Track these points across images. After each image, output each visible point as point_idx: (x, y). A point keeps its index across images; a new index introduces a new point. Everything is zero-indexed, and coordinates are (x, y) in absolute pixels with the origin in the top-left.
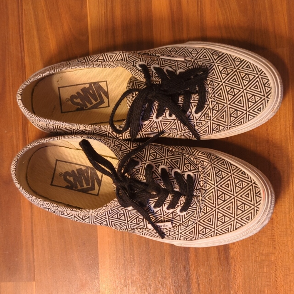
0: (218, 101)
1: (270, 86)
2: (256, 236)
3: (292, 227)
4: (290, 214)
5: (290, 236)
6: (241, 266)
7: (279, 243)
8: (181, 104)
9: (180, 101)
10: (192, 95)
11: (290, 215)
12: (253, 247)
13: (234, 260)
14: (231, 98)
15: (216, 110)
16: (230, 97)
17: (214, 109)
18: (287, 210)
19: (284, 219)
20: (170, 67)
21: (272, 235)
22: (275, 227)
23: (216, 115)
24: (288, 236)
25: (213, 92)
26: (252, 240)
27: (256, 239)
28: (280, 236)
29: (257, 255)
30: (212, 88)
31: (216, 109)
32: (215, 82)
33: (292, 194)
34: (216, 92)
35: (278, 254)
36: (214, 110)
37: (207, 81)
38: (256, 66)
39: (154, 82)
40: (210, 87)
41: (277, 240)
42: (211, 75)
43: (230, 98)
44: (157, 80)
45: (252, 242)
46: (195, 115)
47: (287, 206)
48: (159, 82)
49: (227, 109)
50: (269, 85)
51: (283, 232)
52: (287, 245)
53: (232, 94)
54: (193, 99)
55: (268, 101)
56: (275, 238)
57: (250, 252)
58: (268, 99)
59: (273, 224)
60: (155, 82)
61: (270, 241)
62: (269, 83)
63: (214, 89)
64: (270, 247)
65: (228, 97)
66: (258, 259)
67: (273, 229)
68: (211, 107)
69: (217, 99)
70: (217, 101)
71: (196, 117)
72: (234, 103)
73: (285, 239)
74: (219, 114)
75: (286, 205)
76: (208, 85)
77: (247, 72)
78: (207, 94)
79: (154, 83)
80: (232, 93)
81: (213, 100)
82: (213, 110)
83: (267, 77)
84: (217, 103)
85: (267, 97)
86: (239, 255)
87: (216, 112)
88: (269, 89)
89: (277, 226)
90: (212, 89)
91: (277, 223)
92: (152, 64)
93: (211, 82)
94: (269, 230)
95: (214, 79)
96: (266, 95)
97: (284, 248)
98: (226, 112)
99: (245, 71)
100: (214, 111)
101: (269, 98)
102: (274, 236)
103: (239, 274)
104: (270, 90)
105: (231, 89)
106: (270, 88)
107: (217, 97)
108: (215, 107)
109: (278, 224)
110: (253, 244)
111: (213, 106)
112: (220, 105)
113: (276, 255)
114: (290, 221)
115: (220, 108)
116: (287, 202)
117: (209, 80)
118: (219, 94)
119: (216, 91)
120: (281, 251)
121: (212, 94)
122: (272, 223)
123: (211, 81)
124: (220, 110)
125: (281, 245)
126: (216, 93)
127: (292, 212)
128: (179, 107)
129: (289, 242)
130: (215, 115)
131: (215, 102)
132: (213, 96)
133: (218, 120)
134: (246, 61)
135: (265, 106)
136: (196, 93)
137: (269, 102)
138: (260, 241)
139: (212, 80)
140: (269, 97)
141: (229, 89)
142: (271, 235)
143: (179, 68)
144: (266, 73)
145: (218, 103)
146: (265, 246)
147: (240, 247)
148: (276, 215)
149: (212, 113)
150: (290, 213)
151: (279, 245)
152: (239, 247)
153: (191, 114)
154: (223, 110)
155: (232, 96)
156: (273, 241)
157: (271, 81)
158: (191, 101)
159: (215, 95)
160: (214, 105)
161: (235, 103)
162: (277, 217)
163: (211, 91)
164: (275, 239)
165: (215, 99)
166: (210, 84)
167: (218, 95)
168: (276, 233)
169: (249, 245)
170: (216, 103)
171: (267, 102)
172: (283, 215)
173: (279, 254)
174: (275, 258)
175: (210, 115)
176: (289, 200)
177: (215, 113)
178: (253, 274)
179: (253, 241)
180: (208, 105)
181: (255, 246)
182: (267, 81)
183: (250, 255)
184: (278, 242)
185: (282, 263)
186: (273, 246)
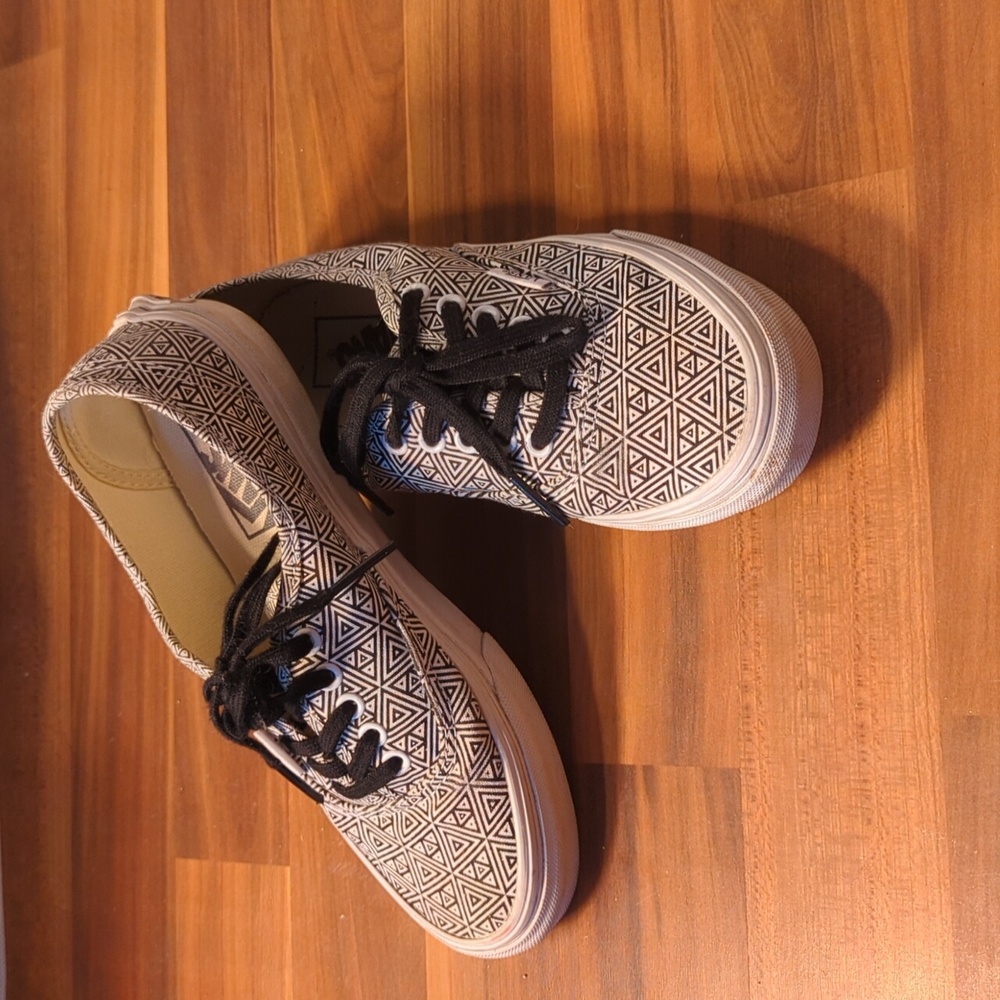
0: (603, 421)
1: (744, 402)
2: (816, 778)
3: (919, 757)
4: (914, 711)
5: (915, 785)
6: (773, 871)
7: (881, 804)
8: (491, 414)
9: (488, 406)
10: (526, 395)
11: (914, 717)
12: (807, 813)
13: (755, 851)
14: (635, 418)
15: (591, 448)
16: (634, 415)
17: (586, 442)
18: (906, 698)
19: (895, 728)
20: (497, 305)
21: (862, 778)
22: (869, 752)
23: (591, 462)
24: (907, 784)
25: (593, 392)
26: (805, 789)
27: (814, 788)
28: (885, 784)
29: (819, 841)
30: (592, 382)
31: (593, 445)
32: (604, 364)
33: (922, 647)
34: (601, 395)
35: (878, 841)
36: (586, 446)
37: (584, 359)
38: (727, 334)
39: (425, 344)
40: (586, 379)
41: (877, 794)
42: (600, 343)
43: (632, 420)
44: (434, 339)
45: (803, 798)
46: (533, 453)
47: (906, 685)
48: (438, 347)
49: (623, 448)
50: (742, 398)
51: (894, 769)
52: (904, 815)
53: (639, 407)
54: (528, 406)
55: (730, 444)
56: (868, 787)
57: (798, 828)
58: (732, 440)
59: (863, 743)
60: (429, 344)
61: (854, 798)
62: (742, 392)
63: (596, 384)
64: (856, 816)
65: (628, 415)
66: (819, 853)
67: (864, 760)
68: (578, 438)
69: (599, 415)
70: (597, 422)
71: (536, 459)
72: (640, 436)
73: (898, 794)
74: (599, 460)
75: (903, 683)
76: (584, 369)
77: (698, 347)
78: (571, 397)
79: (427, 347)
80: (641, 405)
81: (588, 417)
82: (583, 445)
83: (743, 371)
84: (597, 427)
85: (728, 432)
86: (767, 837)
87: (592, 453)
88: (739, 409)
89: (875, 750)
90: (591, 386)
91: (875, 739)
92: (447, 292)
93: (593, 363)
94: (851, 762)
95: (608, 355)
96: (726, 427)
97: (895, 824)
98: (618, 458)
99: (692, 344)
100: (585, 450)
101: (734, 437)
102: (865, 781)
103: (768, 895)
104: (741, 413)
105: (639, 393)
106: (742, 405)
107: (599, 411)
108: (590, 438)
109: (879, 743)
110: (806, 802)
111: (585, 433)
112: (604, 435)
113: (872, 845)
114: (916, 735)
115: (604, 443)
116: (907, 672)
117: (590, 356)
118: (607, 402)
119: (601, 391)
120: (887, 833)
121: (585, 400)
122: (861, 739)
123: (595, 360)
124: (604, 448)
125: (887, 813)
126: (600, 400)
127: (919, 704)
128: (487, 422)
129: (912, 803)
130: (588, 461)
131: (591, 423)
132: (588, 404)
133: (599, 477)
134: (707, 311)
135: (723, 457)
136: (540, 391)
137: (733, 448)
138: (827, 797)
139: (599, 357)
140: (734, 432)
141: (635, 392)
142: (857, 778)
143: (521, 312)
144: (744, 359)
145: (601, 429)
146: (841, 812)
147: (771, 810)
148: (873, 715)
149: (579, 453)
150: (916, 709)
151: (883, 812)
152: (767, 810)
153: (523, 446)
154: (611, 450)
155: (639, 415)
156: (863, 798)
157: (748, 387)
158: (522, 412)
159: (595, 402)
160: (588, 432)
161: (645, 435)
162: (877, 721)
163: (586, 390)
164: (870, 791)
165: (592, 415)
166: (590, 368)
167: (604, 406)
168: (872, 771)
169: (796, 806)
170: (593, 427)
171: (729, 449)
172: (895, 714)
173: (881, 842)
174: (871, 855)
175: (573, 459)
176: (912, 665)
177: (590, 456)
178: (805, 899)
179: (807, 795)
180: (573, 428)
181: (813, 811)
182: (738, 382)
183: (799, 838)
184: (878, 802)
185: (889, 871)
186: (863, 814)
